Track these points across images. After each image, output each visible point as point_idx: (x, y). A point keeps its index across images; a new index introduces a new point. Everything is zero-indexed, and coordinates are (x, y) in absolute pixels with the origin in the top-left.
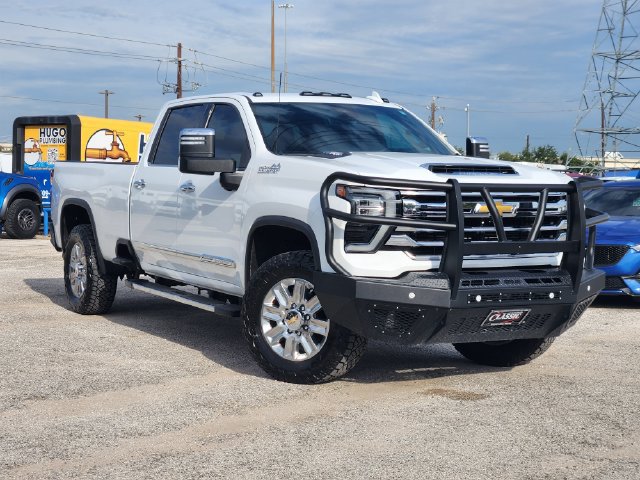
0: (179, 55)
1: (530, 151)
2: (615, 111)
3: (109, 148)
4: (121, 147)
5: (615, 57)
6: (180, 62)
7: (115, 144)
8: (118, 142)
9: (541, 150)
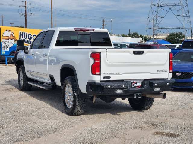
0: (26, 5)
1: (131, 34)
2: (157, 22)
3: (10, 36)
4: (13, 36)
5: (157, 6)
6: (26, 7)
7: (11, 35)
8: (13, 34)
9: (134, 33)
